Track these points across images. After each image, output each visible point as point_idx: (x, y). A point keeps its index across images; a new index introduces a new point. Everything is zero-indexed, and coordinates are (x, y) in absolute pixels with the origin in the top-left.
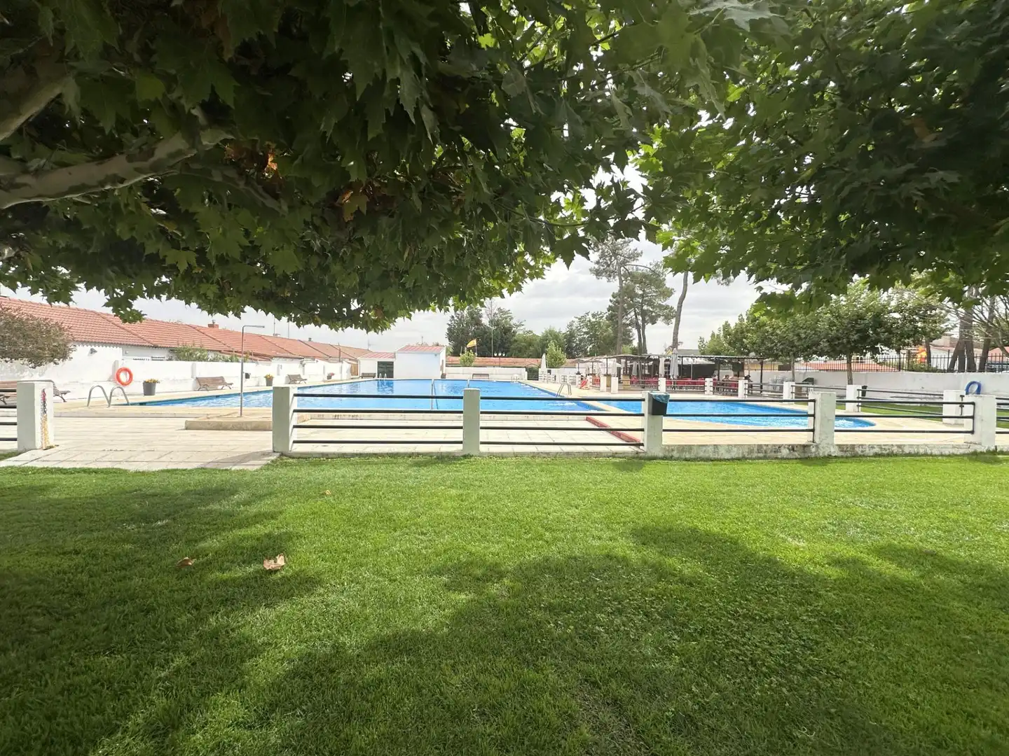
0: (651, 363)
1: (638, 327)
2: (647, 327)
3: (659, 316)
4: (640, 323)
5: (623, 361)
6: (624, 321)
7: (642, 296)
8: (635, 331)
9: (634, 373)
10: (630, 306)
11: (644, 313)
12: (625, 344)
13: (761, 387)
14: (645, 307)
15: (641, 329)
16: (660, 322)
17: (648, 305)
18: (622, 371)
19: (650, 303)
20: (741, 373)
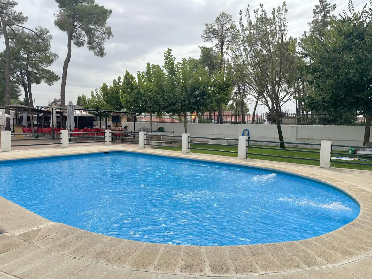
0: (41, 114)
1: (24, 85)
2: (32, 85)
3: (43, 78)
4: (26, 81)
5: (13, 112)
6: (11, 79)
7: (27, 60)
8: (21, 88)
9: (25, 122)
10: (16, 67)
11: (29, 74)
12: (13, 98)
13: (134, 135)
14: (30, 69)
15: (27, 88)
16: (43, 83)
17: (32, 67)
18: (12, 121)
19: (35, 66)
20: (118, 124)
